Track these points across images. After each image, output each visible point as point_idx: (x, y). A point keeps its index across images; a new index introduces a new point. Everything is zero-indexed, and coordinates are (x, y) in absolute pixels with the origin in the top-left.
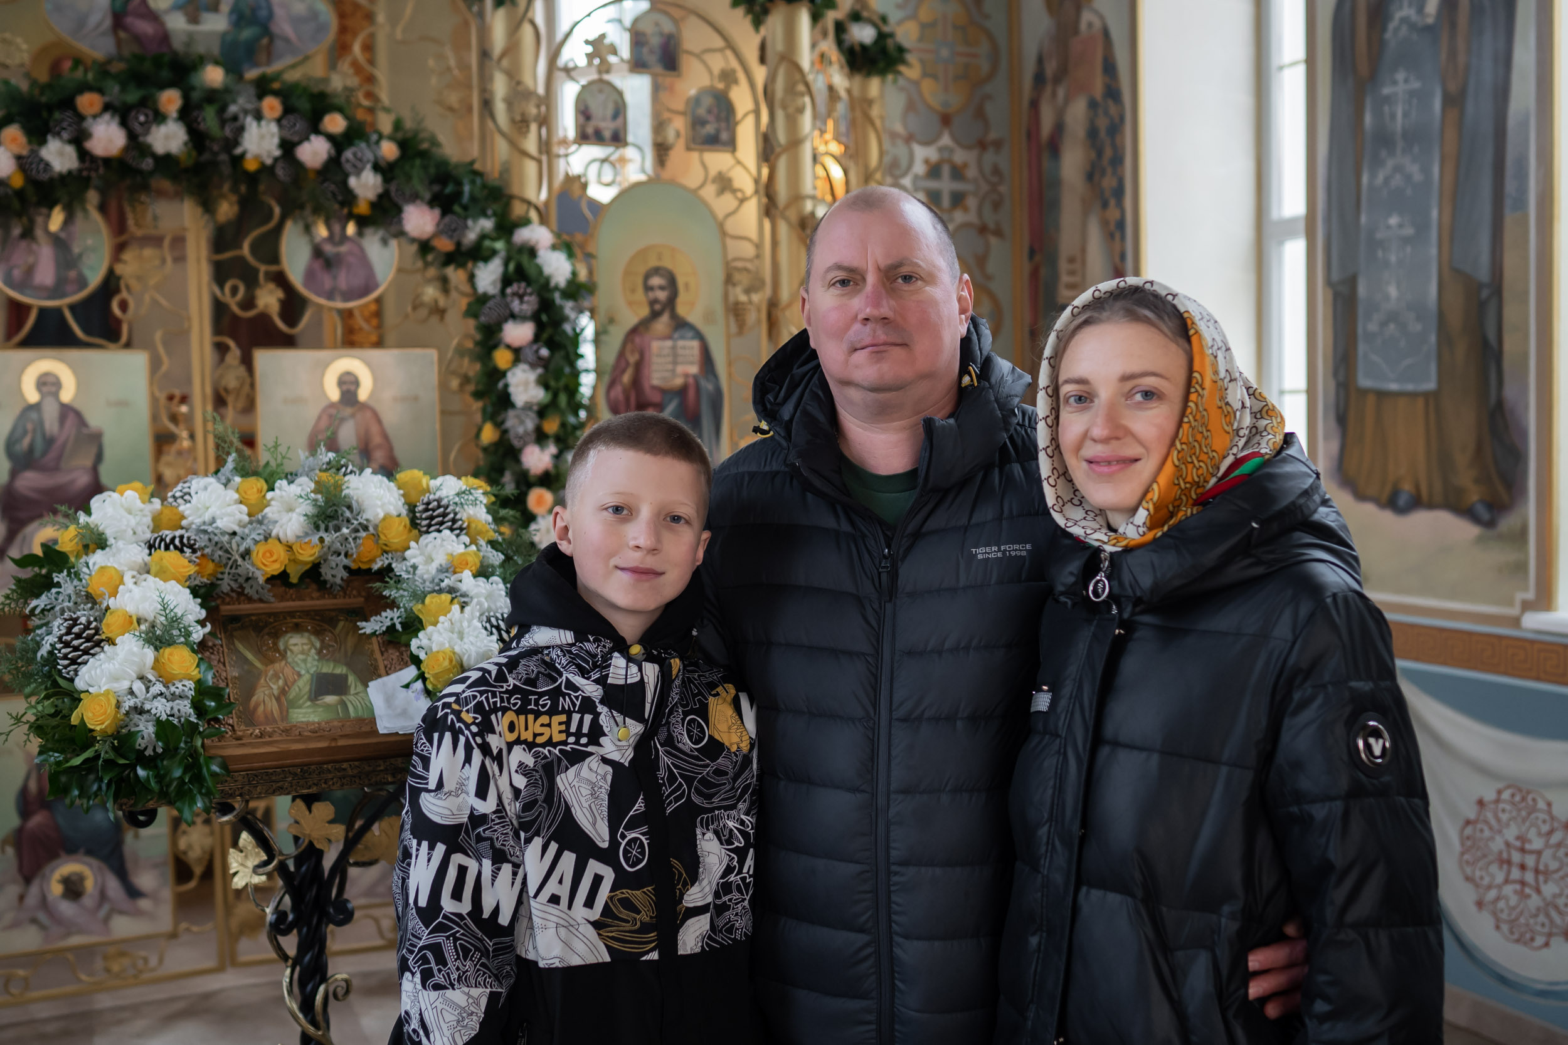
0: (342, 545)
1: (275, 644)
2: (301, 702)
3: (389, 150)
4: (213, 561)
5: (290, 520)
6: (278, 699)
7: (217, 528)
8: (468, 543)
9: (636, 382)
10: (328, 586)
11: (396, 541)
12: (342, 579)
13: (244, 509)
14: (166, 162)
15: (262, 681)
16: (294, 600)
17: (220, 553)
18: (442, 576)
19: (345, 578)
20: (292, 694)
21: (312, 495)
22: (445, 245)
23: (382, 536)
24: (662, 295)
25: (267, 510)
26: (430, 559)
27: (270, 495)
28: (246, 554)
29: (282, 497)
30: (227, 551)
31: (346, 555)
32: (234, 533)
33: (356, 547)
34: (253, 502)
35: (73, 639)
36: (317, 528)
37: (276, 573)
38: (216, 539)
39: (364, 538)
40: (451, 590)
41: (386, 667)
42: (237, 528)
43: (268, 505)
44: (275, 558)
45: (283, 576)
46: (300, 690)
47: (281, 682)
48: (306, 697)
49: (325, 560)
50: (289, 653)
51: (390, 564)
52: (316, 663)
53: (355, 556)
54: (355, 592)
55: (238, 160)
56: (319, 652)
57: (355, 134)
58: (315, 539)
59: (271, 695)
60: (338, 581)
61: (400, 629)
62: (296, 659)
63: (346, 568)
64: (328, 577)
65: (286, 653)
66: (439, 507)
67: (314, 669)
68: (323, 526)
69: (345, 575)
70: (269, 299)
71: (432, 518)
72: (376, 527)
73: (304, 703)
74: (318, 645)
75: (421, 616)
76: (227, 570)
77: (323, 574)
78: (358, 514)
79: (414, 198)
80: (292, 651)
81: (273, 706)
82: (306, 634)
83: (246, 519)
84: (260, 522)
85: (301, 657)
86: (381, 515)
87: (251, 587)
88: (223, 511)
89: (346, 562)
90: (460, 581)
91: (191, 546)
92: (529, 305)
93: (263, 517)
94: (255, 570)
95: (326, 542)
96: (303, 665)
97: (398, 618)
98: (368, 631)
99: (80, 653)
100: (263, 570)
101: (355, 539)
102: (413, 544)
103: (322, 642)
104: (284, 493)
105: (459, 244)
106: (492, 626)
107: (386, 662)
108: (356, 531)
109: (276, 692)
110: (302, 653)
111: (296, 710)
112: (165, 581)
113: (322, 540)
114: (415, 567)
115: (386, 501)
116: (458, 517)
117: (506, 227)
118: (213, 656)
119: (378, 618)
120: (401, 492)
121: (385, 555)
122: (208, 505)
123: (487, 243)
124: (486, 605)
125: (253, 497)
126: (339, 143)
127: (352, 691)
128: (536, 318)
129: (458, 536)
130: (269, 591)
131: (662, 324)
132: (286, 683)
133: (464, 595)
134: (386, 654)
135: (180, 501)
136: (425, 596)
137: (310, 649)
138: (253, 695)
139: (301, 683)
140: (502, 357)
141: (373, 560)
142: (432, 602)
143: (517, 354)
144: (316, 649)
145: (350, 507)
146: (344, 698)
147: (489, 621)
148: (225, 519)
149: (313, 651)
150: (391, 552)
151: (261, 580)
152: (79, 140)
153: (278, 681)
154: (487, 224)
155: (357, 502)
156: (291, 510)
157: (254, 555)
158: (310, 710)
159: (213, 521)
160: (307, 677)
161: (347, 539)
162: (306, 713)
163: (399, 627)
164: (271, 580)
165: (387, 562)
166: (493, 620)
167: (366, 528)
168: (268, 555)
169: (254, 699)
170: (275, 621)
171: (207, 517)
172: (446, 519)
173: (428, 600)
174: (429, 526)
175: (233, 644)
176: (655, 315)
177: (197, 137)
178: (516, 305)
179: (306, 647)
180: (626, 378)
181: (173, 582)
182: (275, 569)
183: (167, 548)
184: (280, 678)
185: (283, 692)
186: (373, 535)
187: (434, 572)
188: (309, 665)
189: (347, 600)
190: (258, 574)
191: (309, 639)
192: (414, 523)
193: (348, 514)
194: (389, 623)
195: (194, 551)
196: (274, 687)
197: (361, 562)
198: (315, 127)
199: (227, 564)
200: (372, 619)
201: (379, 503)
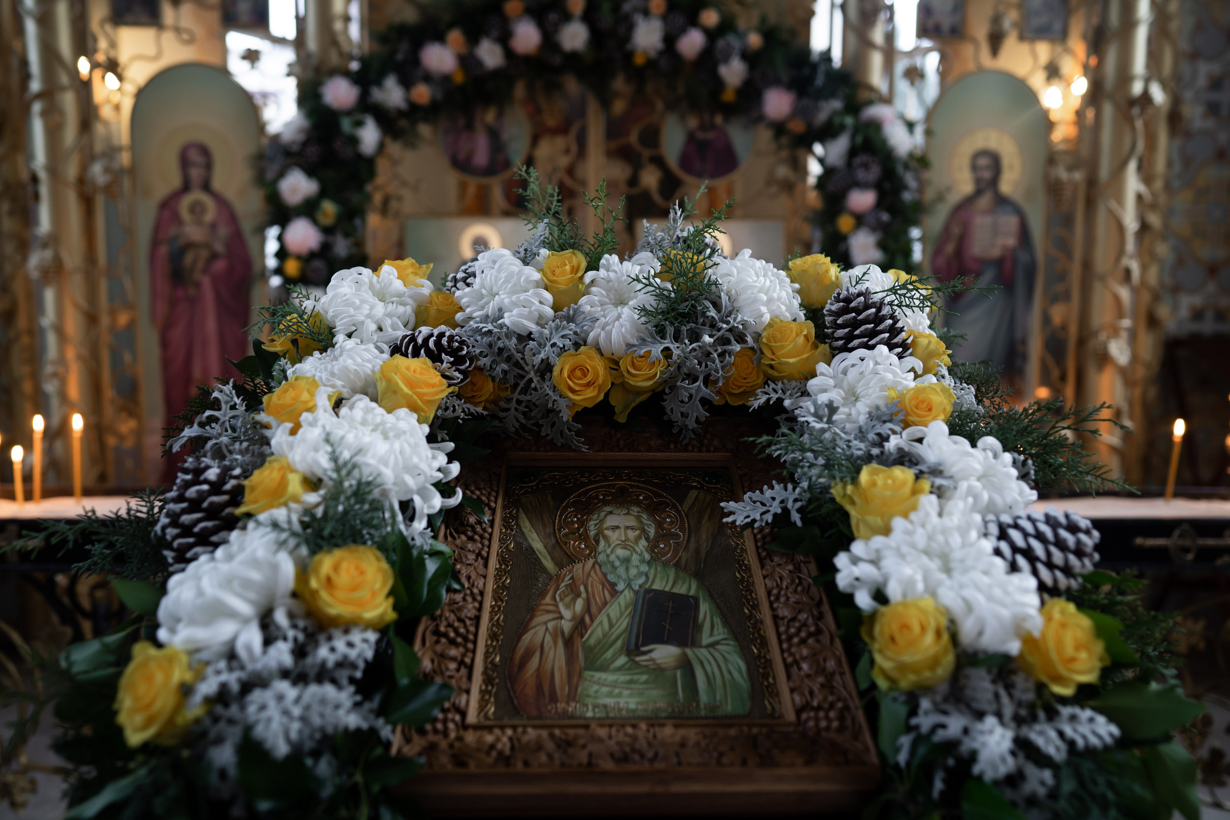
0: (700, 364)
1: (582, 523)
2: (609, 654)
3: (754, 40)
4: (493, 379)
5: (619, 317)
6: (569, 643)
7: (501, 326)
8: (920, 372)
9: (959, 252)
10: (675, 431)
11: (791, 360)
12: (697, 421)
13: (548, 296)
14: (573, 58)
15: (548, 599)
16: (621, 450)
17: (505, 366)
18: (885, 429)
19: (703, 419)
20: (596, 632)
21: (658, 280)
22: (798, 126)
23: (768, 353)
24: (987, 175)
25: (584, 300)
26: (853, 397)
27: (590, 275)
28: (546, 368)
29: (609, 281)
30: (517, 364)
31: (706, 382)
32: (529, 336)
33: (723, 368)
34: (562, 287)
35: (184, 511)
36: (661, 332)
37: (590, 405)
38: (500, 344)
39: (738, 354)
40: (904, 458)
41: (769, 593)
42: (533, 327)
43: (587, 292)
44: (589, 378)
45: (604, 408)
46: (611, 626)
47: (579, 604)
48: (619, 643)
49: (673, 388)
50: (602, 543)
51: (780, 401)
52: (644, 568)
53: (721, 384)
54: (716, 443)
55: (629, 55)
56: (652, 547)
57: (727, 26)
58: (656, 350)
59: (558, 633)
60: (691, 424)
61: (799, 523)
62: (613, 557)
63: (704, 401)
64: (676, 417)
65: (597, 542)
66: (867, 307)
67: (642, 580)
68: (670, 330)
69: (704, 414)
70: (650, 179)
71: (855, 324)
72: (757, 337)
73: (614, 658)
74: (652, 531)
75: (848, 507)
76: (516, 396)
77: (668, 411)
78: (730, 314)
79: (776, 82)
80: (606, 538)
81: (557, 657)
82: (635, 509)
83: (549, 311)
84: (570, 319)
85: (621, 552)
86: (767, 318)
87: (553, 425)
88: (514, 298)
89: (706, 391)
90: (920, 441)
91: (453, 352)
92: (874, 173)
93: (575, 311)
94: (557, 398)
95: (675, 357)
96: (621, 571)
97: (796, 500)
98: (740, 520)
99: (191, 540)
100: (570, 399)
101: (721, 355)
102: (822, 367)
103: (659, 525)
104: (612, 275)
105: (809, 125)
106: (1015, 549)
107: (769, 583)
108: (724, 341)
109: (567, 626)
110: (624, 545)
111: (598, 675)
112: (389, 412)
113: (667, 352)
114: (832, 409)
115: (775, 295)
116: (899, 325)
117: (854, 107)
118: (470, 546)
119: (757, 495)
120: (797, 286)
121: (772, 385)
122: (495, 289)
123: (837, 120)
124: (985, 496)
125: (564, 278)
126: (712, 35)
127: (706, 639)
128: (878, 187)
129: (900, 356)
130: (578, 433)
131: (985, 201)
132: (588, 609)
133: (936, 471)
134: (769, 565)
135: (460, 284)
136: (858, 471)
137: (639, 538)
138: (526, 629)
139: (615, 610)
140: (845, 223)
141: (751, 393)
142: (874, 484)
143: (860, 220)
144: (647, 539)
145: (717, 306)
146: (688, 651)
147: (1003, 535)
148: (515, 311)
149: (643, 543)
150: (781, 379)
151: (566, 415)
152: (504, 39)
153: (574, 600)
154: (836, 104)
155: (728, 294)
156: (621, 302)
157: (556, 371)
158: (623, 678)
159: (501, 312)
160: (627, 597)
161: (709, 354)
162: (614, 685)
163: (796, 517)
164: (584, 415)
165: (774, 397)
166: (1015, 535)
167: (741, 339)
168: (578, 373)
169: (527, 638)
170: (591, 482)
171: (491, 309)
172: (881, 327)
173: (864, 476)
174: (850, 338)
175: (516, 518)
176: (978, 192)
177: (597, 37)
178: (861, 175)
179: (632, 534)
180: (950, 248)
181: (403, 412)
182: (588, 397)
183: (416, 354)
184: (579, 595)
185: (580, 626)
186: (752, 348)
187: (862, 419)
188: (633, 572)
189: (705, 455)
190: (562, 404)
191: (638, 518)
192: (821, 336)
193: (712, 313)
194: (776, 508)
195: (458, 361)
196: (567, 614)
197: (730, 394)
198: (693, 21)
199: (516, 385)
200: (746, 497)
201: (765, 298)
